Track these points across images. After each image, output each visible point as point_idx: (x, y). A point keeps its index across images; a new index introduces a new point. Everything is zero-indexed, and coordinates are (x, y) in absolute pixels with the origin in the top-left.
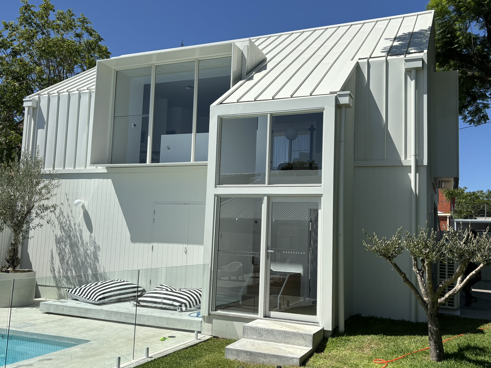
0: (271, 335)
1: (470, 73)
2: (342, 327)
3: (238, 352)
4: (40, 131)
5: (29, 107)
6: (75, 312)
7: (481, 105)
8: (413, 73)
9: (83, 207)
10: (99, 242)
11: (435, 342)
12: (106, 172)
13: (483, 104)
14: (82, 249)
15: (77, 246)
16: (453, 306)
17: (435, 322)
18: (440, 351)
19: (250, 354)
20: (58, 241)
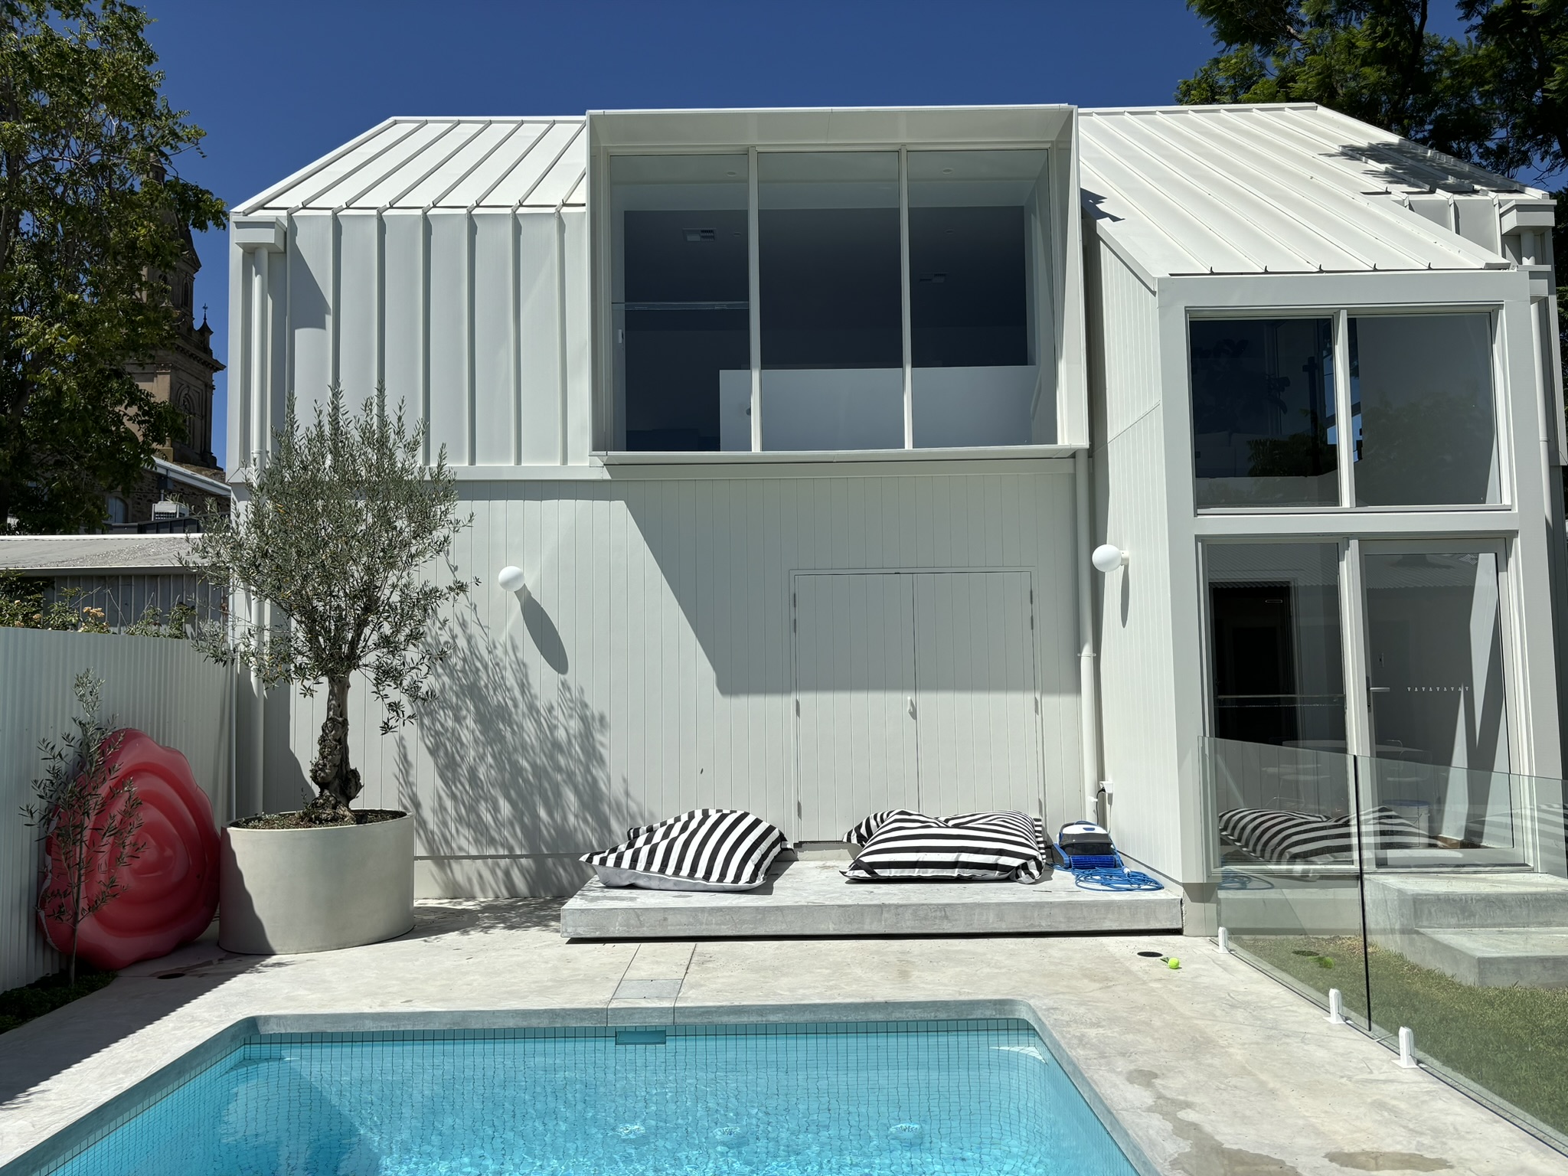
0: (1499, 908)
3: (1520, 963)
4: (303, 337)
6: (717, 924)
12: (607, 477)
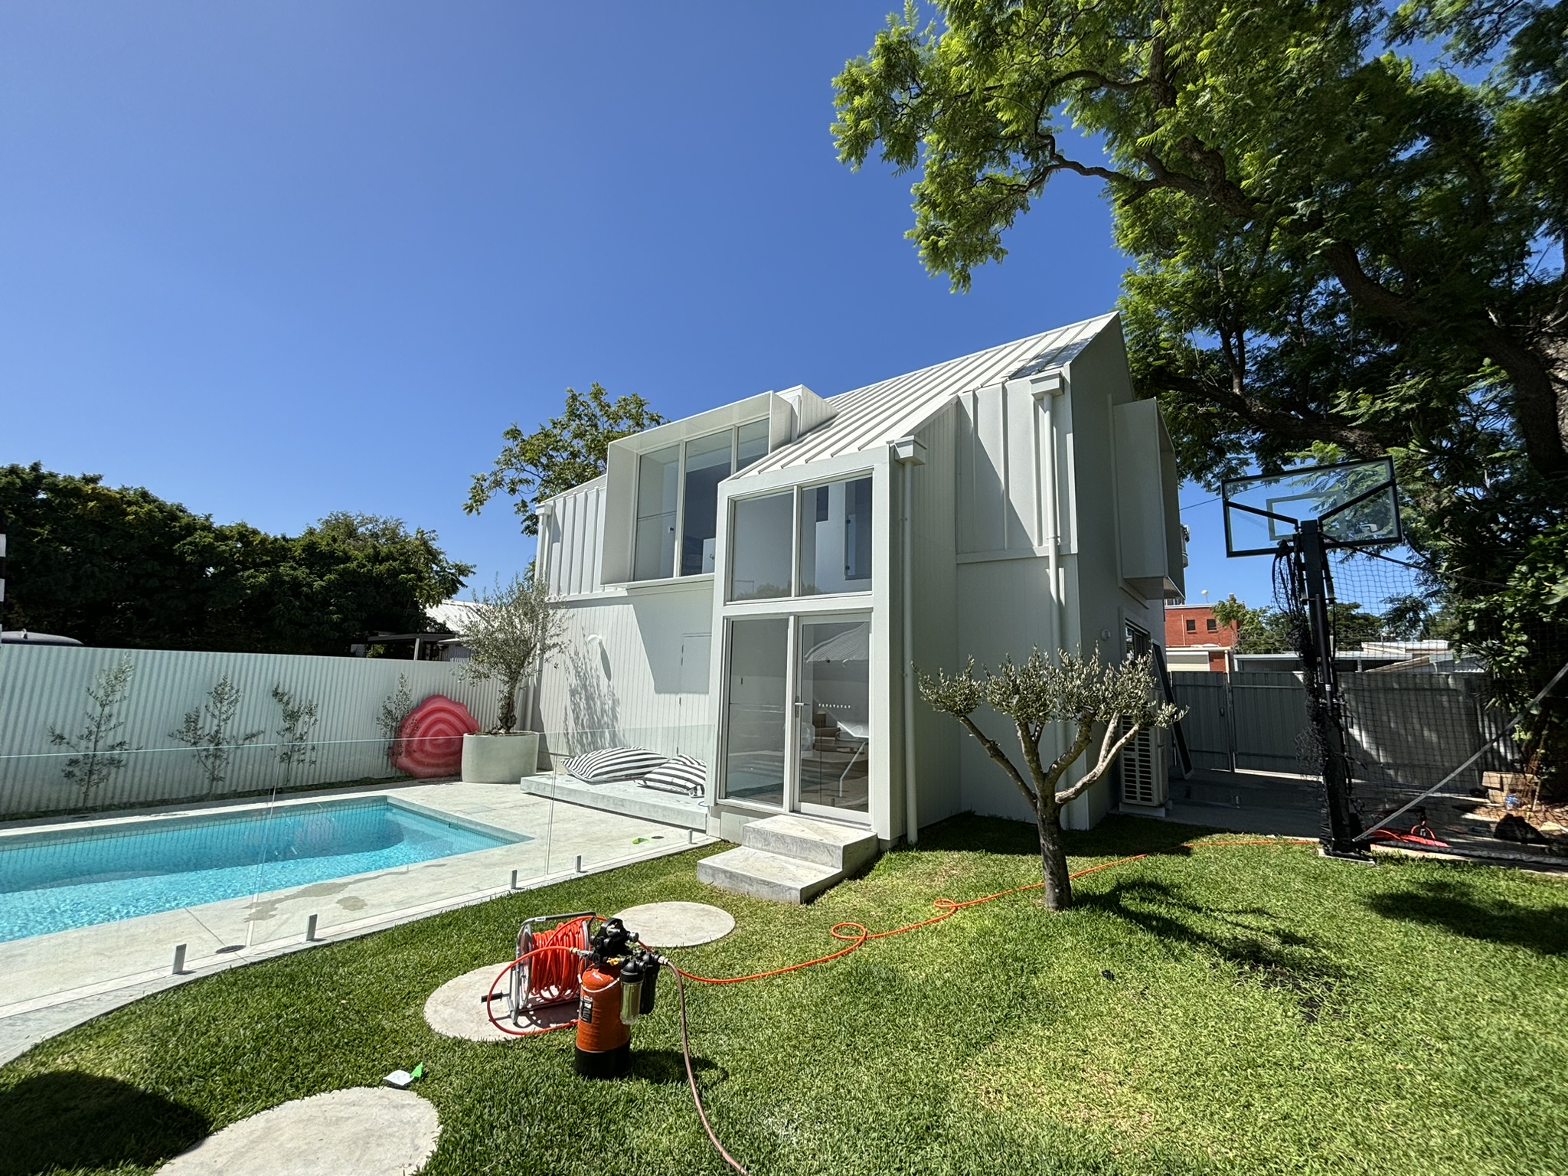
1: (1201, 410)
2: (913, 836)
3: (715, 871)
4: (555, 546)
5: (543, 515)
7: (1234, 462)
8: (1047, 400)
9: (600, 644)
10: (618, 695)
11: (1051, 873)
12: (625, 594)
13: (1239, 459)
14: (598, 703)
15: (593, 699)
16: (1150, 800)
17: (1051, 835)
18: (1061, 890)
19: (731, 875)
20: (573, 693)
